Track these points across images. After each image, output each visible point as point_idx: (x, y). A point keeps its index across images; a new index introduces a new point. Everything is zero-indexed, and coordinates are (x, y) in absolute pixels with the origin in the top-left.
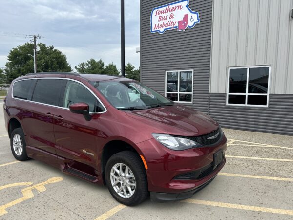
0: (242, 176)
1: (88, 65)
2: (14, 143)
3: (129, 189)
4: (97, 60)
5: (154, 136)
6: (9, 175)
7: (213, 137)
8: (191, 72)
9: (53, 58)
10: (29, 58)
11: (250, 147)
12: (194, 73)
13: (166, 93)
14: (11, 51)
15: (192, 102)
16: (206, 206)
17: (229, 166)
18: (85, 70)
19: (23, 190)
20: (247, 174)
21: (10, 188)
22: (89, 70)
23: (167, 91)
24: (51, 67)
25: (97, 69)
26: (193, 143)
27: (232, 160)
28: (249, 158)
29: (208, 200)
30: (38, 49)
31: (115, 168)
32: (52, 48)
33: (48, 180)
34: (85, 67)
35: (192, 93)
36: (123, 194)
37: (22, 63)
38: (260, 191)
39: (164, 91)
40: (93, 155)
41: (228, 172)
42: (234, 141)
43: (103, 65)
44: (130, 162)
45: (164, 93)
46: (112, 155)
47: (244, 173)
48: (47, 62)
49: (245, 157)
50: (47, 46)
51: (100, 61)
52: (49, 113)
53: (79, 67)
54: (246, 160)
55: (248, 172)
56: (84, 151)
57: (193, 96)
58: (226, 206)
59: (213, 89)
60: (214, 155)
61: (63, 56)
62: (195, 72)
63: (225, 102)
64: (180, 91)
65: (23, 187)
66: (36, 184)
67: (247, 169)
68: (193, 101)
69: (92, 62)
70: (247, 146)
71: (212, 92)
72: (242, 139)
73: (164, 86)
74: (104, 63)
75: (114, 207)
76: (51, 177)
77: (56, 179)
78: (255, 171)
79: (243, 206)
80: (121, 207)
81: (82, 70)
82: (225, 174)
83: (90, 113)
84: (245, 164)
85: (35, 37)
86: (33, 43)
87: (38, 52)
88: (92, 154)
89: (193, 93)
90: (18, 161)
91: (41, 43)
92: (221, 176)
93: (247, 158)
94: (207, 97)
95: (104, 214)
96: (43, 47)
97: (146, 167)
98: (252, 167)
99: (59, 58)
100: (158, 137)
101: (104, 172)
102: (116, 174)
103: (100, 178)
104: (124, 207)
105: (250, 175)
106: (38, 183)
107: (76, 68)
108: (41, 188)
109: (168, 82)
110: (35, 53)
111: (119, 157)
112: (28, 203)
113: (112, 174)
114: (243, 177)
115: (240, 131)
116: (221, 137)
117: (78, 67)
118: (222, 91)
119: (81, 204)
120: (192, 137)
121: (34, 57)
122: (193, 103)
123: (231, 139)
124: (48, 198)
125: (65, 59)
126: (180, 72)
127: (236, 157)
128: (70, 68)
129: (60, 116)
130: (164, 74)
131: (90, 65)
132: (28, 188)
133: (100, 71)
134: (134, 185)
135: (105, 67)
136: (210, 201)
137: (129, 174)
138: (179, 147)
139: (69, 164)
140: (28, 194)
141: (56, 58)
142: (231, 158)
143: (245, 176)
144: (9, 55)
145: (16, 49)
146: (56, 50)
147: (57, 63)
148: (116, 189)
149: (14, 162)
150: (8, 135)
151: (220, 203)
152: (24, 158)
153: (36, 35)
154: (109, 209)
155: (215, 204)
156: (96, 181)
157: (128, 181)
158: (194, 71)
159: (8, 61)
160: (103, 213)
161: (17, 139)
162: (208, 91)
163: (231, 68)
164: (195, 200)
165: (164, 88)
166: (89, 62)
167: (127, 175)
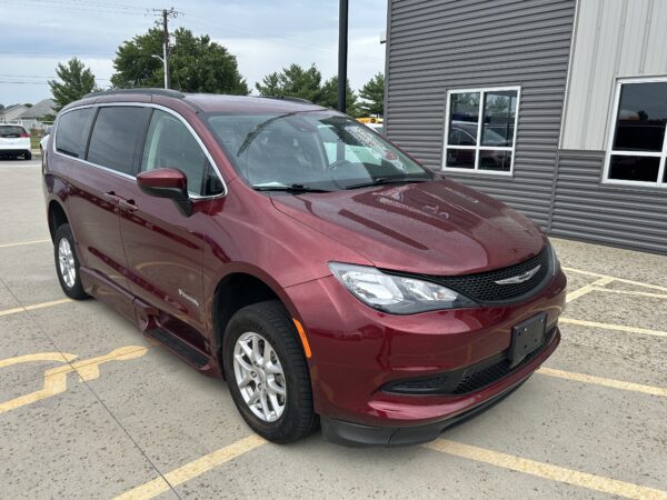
0: (607, 382)
1: (284, 79)
2: (61, 258)
3: (274, 399)
4: (305, 68)
5: (335, 269)
6: (35, 331)
7: (516, 279)
8: (514, 94)
9: (208, 63)
10: (157, 65)
11: (651, 300)
12: (522, 96)
13: (446, 146)
14: (121, 49)
15: (510, 173)
16: (480, 465)
17: (578, 351)
18: (278, 91)
19: (47, 373)
20: (625, 379)
21: (22, 364)
22: (288, 91)
23: (449, 143)
24: (203, 85)
25: (304, 89)
26: (449, 296)
27: (588, 333)
28: (641, 331)
29: (490, 447)
30: (173, 41)
31: (242, 343)
32: (205, 40)
33: (114, 353)
34: (279, 85)
35: (512, 149)
36: (261, 410)
37: (143, 77)
38: (651, 434)
39: (442, 141)
40: (197, 304)
41: (568, 369)
42: (608, 279)
43: (318, 79)
44: (272, 334)
45: (441, 147)
46: (237, 310)
47: (615, 376)
48: (193, 74)
49: (628, 329)
50: (194, 36)
51: (313, 70)
52: (112, 193)
53: (265, 85)
54: (631, 338)
55: (627, 374)
56: (180, 292)
57: (516, 157)
58: (536, 472)
59: (570, 140)
60: (512, 329)
61: (231, 57)
62: (525, 91)
63: (600, 175)
64: (481, 145)
65: (52, 365)
66: (84, 358)
67: (626, 364)
68: (515, 170)
69: (295, 72)
70: (644, 297)
71: (564, 148)
72: (633, 275)
73: (442, 129)
74: (322, 76)
75: (235, 440)
76: (123, 345)
77: (132, 349)
78: (648, 372)
79: (587, 476)
80: (255, 441)
81: (271, 91)
82: (558, 373)
83: (191, 196)
84: (626, 348)
85: (165, 14)
86: (162, 28)
87: (174, 50)
88: (195, 302)
89: (516, 150)
90: (69, 300)
91: (182, 29)
92: (546, 377)
93: (636, 330)
94: (552, 161)
95: (206, 457)
96: (185, 37)
97: (308, 354)
98: (643, 358)
99: (221, 63)
100: (344, 272)
101: (221, 349)
102: (246, 358)
103: (215, 364)
104: (263, 442)
105: (634, 382)
106: (90, 357)
107: (258, 86)
108: (89, 371)
109: (453, 117)
110: (167, 51)
111: (249, 316)
112: (46, 407)
113: (238, 357)
114: (610, 388)
115: (634, 253)
116: (547, 278)
117: (263, 85)
118: (593, 145)
119: (159, 424)
120: (446, 277)
121: (165, 61)
122: (514, 176)
123: (603, 273)
124: (94, 399)
125: (235, 66)
126: (486, 94)
127: (605, 326)
128: (246, 86)
129: (132, 202)
130: (444, 99)
131: (288, 79)
132: (61, 368)
133: (313, 93)
134: (283, 392)
135: (322, 84)
136: (496, 450)
137: (274, 362)
138: (403, 303)
139: (157, 317)
140: (55, 384)
141: (215, 63)
142: (587, 328)
143: (618, 384)
144: (116, 57)
145: (131, 44)
146: (214, 45)
147: (216, 75)
148: (246, 394)
149: (59, 302)
150: (51, 240)
151: (522, 460)
152: (78, 293)
153: (168, 9)
154: (223, 445)
155: (507, 461)
156: (206, 368)
157: (271, 380)
158: (522, 89)
159: (115, 72)
160: (204, 454)
161: (65, 248)
162: (557, 144)
163: (625, 82)
164: (452, 444)
165: (442, 135)
166: (288, 73)
167: (269, 365)
